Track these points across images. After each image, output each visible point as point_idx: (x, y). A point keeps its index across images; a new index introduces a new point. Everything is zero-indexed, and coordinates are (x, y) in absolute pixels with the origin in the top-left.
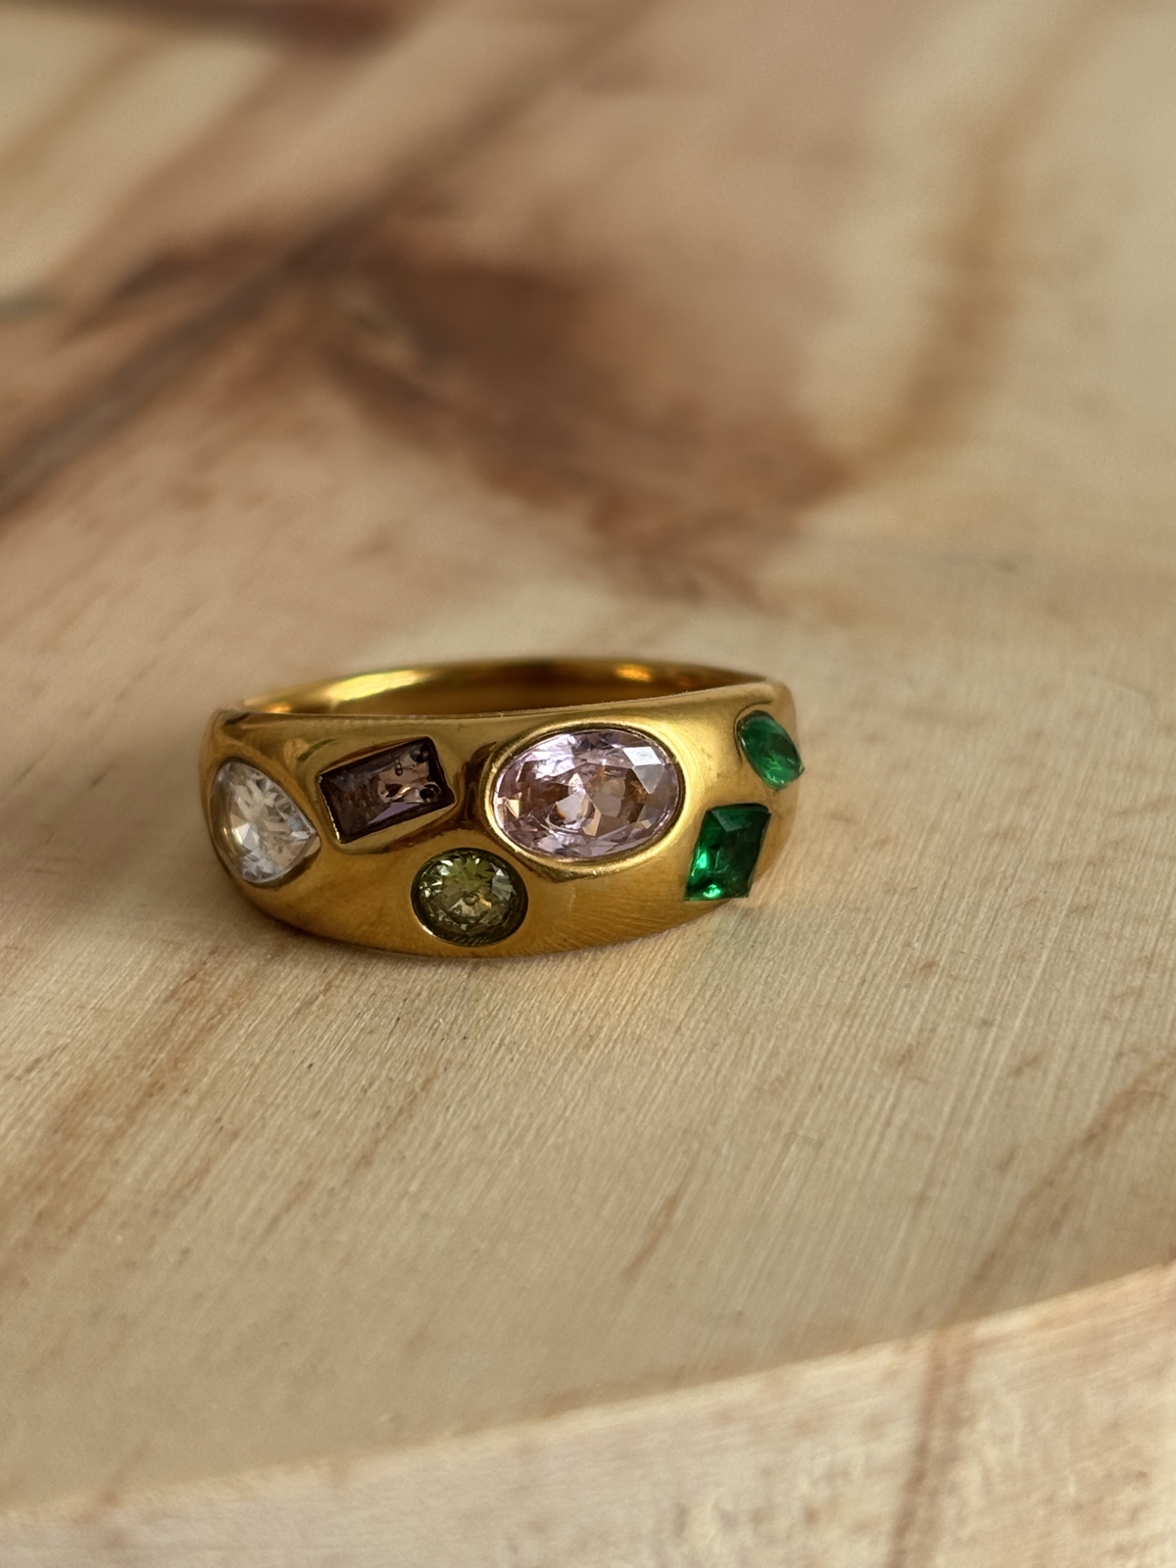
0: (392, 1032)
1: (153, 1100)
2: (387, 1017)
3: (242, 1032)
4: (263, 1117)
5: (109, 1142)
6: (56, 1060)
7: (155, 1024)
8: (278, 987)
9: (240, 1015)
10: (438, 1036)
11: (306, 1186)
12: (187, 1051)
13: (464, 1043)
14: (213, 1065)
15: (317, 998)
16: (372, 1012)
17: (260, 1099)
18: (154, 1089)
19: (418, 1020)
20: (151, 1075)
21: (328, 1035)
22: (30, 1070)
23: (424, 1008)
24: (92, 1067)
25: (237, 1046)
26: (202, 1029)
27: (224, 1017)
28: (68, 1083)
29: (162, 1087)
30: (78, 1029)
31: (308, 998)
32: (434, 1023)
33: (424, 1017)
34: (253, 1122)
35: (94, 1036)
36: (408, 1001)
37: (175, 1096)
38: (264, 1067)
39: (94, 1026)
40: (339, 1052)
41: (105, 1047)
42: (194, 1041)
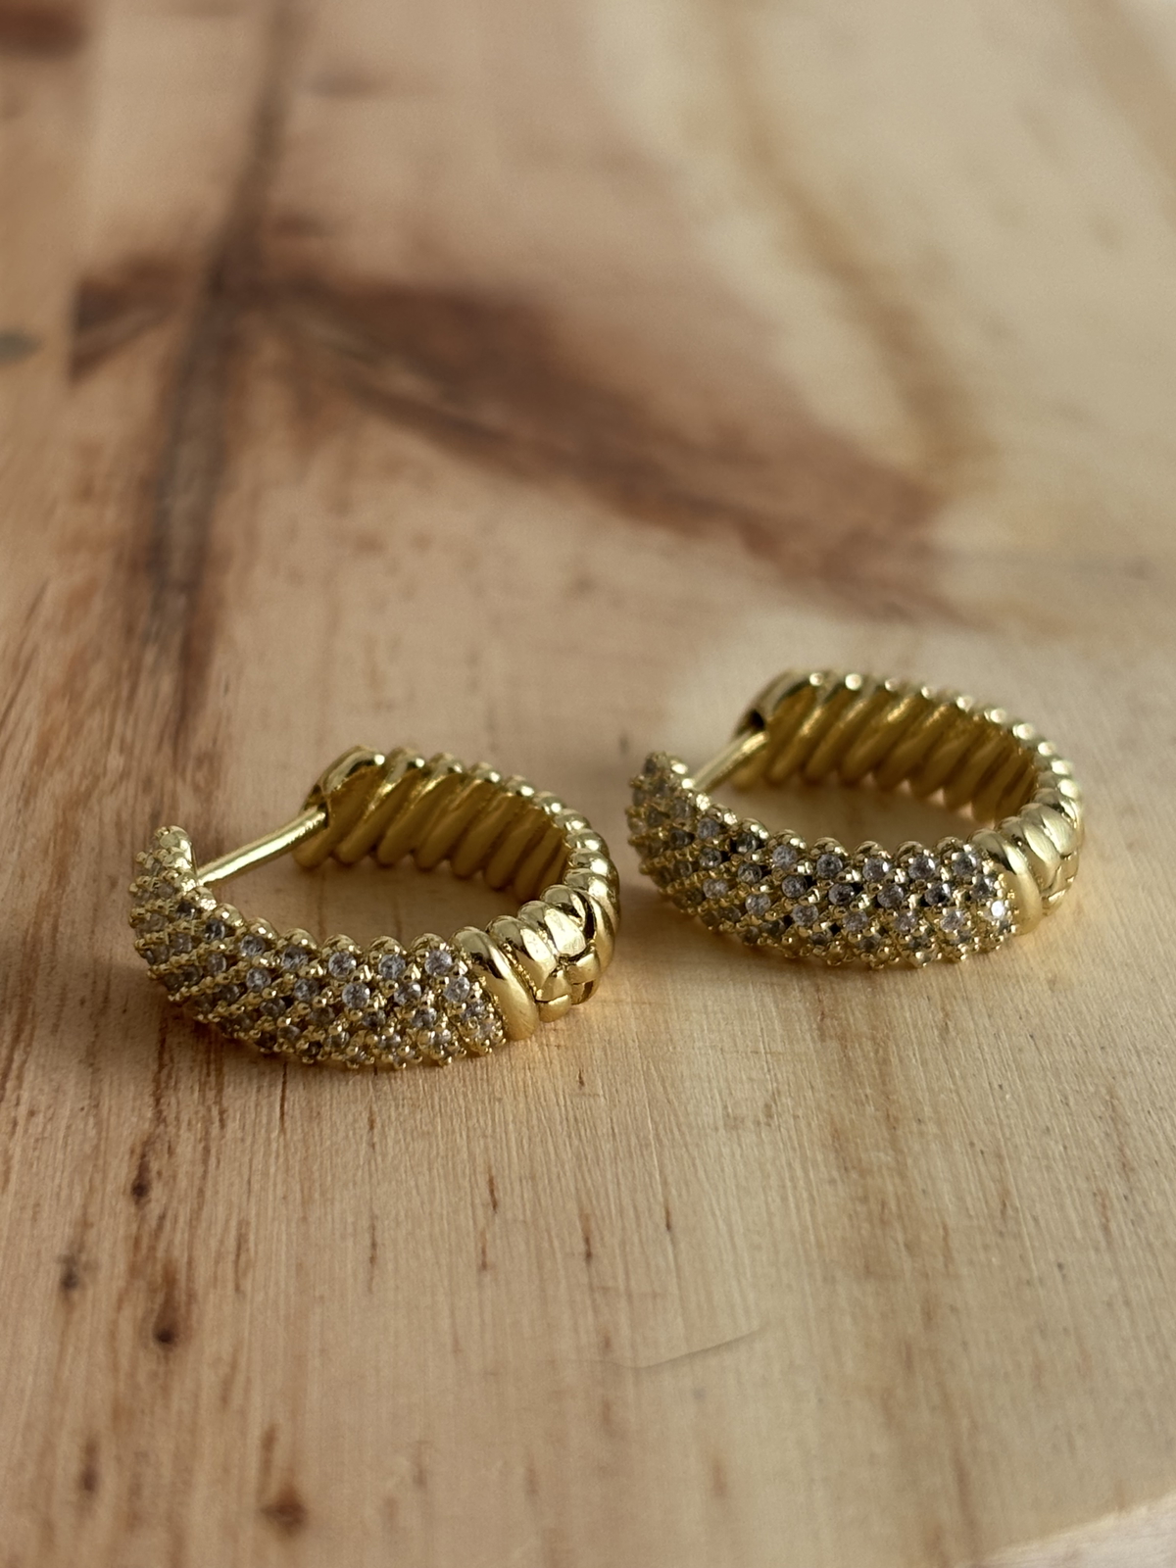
0: (1038, 1048)
1: (900, 1132)
2: (1020, 1035)
3: (914, 1061)
4: (1006, 1140)
5: (902, 1173)
6: (782, 1105)
7: (834, 1061)
8: (905, 1019)
9: (897, 1046)
10: (1080, 1049)
12: (884, 1083)
13: (1107, 1053)
14: (919, 1094)
15: (946, 1024)
16: (1003, 1032)
17: (988, 1121)
18: (891, 1122)
19: (1048, 1036)
20: (877, 1110)
21: (987, 1057)
22: (769, 1116)
23: (1043, 1024)
24: (819, 1107)
25: (922, 1074)
26: (878, 1063)
27: (886, 1051)
28: (814, 1124)
29: (896, 1119)
30: (772, 1073)
31: (939, 1025)
32: (1064, 1036)
33: (1051, 1032)
34: (1002, 1144)
35: (792, 1077)
36: (1024, 1019)
37: (914, 1126)
38: (963, 1093)
39: (784, 1069)
40: (1011, 1071)
41: (812, 1087)
42: (882, 1075)
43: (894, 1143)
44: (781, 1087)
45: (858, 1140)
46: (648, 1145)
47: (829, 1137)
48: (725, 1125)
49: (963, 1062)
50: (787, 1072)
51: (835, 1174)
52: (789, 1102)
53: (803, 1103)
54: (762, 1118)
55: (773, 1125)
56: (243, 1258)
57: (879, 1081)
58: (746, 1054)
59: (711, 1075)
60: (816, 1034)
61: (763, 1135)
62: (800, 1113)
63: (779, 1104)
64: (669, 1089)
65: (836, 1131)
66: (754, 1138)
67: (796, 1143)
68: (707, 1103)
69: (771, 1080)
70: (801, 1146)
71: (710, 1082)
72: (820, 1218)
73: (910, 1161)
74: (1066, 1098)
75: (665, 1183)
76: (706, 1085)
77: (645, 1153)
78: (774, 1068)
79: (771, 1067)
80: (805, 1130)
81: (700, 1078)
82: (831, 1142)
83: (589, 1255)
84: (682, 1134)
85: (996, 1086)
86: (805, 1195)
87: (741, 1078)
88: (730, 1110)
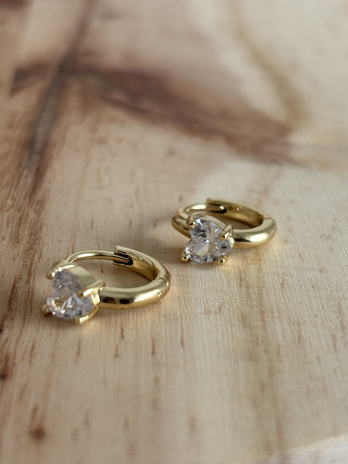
0: (314, 291)
1: (265, 316)
2: (309, 287)
3: (271, 294)
4: (301, 318)
5: (264, 328)
6: (225, 307)
7: (244, 293)
8: (269, 281)
9: (266, 289)
10: (329, 291)
11: (334, 337)
12: (261, 301)
13: (339, 292)
14: (273, 304)
15: (283, 283)
16: (303, 285)
17: (296, 313)
18: (262, 313)
19: (318, 287)
20: (257, 309)
21: (297, 293)
22: (220, 310)
23: (317, 284)
24: (238, 308)
25: (274, 298)
26: (259, 294)
27: (262, 290)
28: (236, 313)
29: (264, 312)
30: (222, 297)
31: (281, 283)
32: (324, 287)
33: (320, 286)
34: (300, 319)
35: (229, 299)
36: (310, 282)
37: (270, 314)
38: (288, 304)
39: (226, 296)
40: (305, 297)
41: (236, 302)
42: (260, 298)
43: (263, 319)
44: (225, 302)
45: (250, 318)
46: (177, 319)
47: (240, 317)
48: (205, 313)
49: (289, 294)
50: (227, 297)
51: (241, 328)
52: (227, 306)
53: (232, 306)
54: (217, 311)
55: (221, 313)
56: (34, 352)
57: (259, 300)
58: (214, 291)
59: (201, 298)
60: (238, 285)
61: (217, 316)
62: (231, 309)
63: (224, 306)
64: (186, 301)
65: (243, 315)
66: (214, 317)
67: (229, 319)
68: (199, 306)
69: (222, 299)
70: (230, 319)
71: (200, 300)
72: (235, 342)
73: (268, 325)
74: (323, 306)
75: (182, 330)
76: (199, 300)
77: (176, 321)
78: (223, 295)
79: (222, 295)
80: (232, 315)
81: (197, 298)
82: (241, 318)
83: (154, 353)
84: (189, 315)
85: (299, 302)
86: (230, 335)
87: (212, 299)
88: (207, 308)
